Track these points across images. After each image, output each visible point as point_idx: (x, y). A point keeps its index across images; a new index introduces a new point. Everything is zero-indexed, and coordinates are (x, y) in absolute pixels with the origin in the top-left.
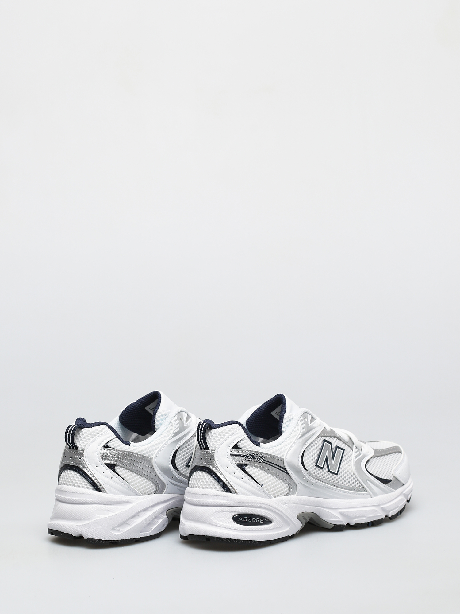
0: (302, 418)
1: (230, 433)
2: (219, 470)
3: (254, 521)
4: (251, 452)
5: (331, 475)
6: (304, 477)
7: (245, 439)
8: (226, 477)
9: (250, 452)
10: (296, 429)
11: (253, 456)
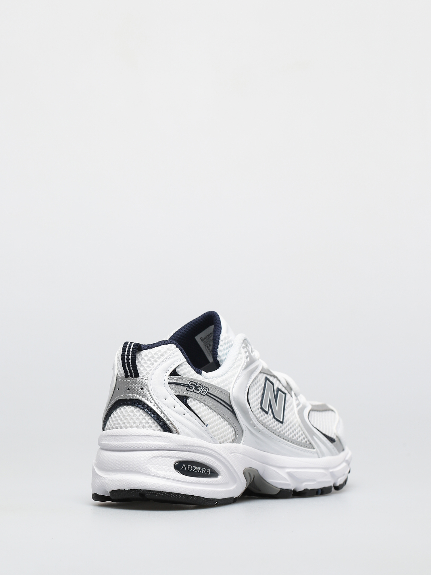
0: (243, 345)
1: (166, 355)
2: (154, 403)
3: (199, 471)
4: (193, 381)
5: (277, 422)
6: (251, 420)
7: (184, 364)
8: (164, 412)
9: (191, 380)
10: (239, 358)
11: (195, 386)
